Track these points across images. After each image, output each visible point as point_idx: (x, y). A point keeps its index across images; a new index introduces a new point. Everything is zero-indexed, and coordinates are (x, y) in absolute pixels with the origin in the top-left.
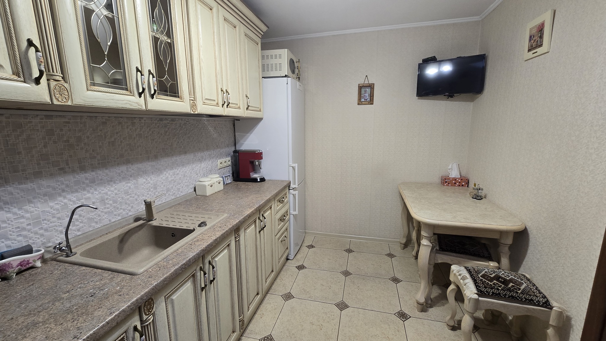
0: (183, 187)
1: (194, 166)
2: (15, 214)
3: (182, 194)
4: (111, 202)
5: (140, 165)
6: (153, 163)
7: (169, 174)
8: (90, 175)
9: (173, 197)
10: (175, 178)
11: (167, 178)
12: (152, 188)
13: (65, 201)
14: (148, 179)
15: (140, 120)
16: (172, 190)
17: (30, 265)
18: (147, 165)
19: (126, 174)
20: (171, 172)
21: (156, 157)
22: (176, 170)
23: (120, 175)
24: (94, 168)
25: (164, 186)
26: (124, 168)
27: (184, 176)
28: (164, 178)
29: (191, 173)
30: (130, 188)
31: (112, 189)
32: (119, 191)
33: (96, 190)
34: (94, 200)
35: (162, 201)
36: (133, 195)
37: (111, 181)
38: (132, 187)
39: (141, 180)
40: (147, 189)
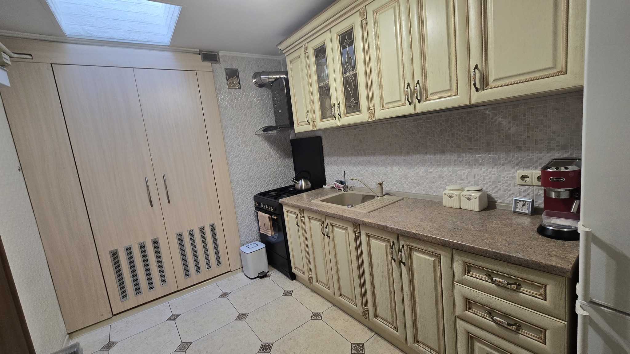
0: (437, 187)
1: (457, 168)
2: (346, 168)
3: (435, 194)
4: (377, 177)
5: (395, 158)
6: (406, 158)
7: (420, 170)
8: (367, 158)
9: (424, 193)
10: (427, 175)
11: (418, 173)
12: (403, 177)
13: (359, 169)
14: (400, 169)
15: (396, 124)
16: (423, 186)
17: (340, 188)
18: (400, 158)
19: (385, 162)
20: (423, 169)
21: (408, 153)
22: (429, 168)
23: (381, 162)
24: (369, 155)
25: (415, 179)
26: (383, 157)
27: (440, 176)
28: (415, 172)
29: (451, 175)
30: (387, 172)
31: (378, 169)
32: (381, 171)
33: (370, 167)
34: (369, 172)
35: (412, 191)
36: (389, 177)
37: (377, 164)
38: (388, 171)
39: (395, 169)
40: (399, 177)
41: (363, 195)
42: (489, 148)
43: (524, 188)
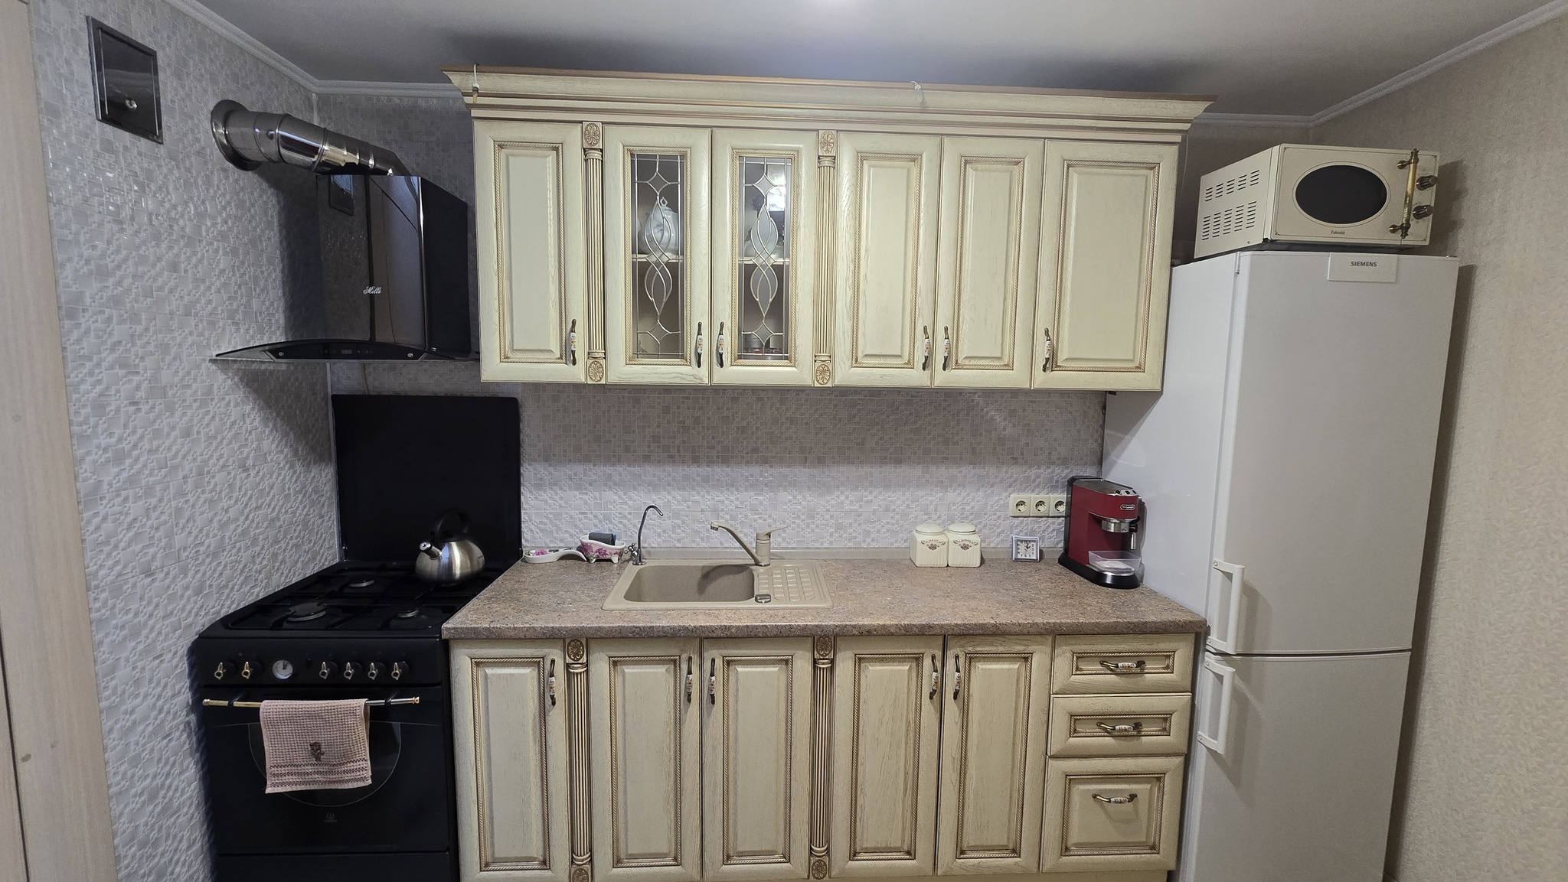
0: (878, 531)
1: (920, 493)
2: (620, 497)
3: (874, 544)
4: (727, 517)
5: (785, 470)
6: (814, 471)
7: (847, 498)
8: (704, 470)
9: (851, 545)
10: (861, 507)
11: (842, 503)
12: (803, 514)
13: (670, 497)
14: (798, 497)
15: (798, 395)
16: (851, 530)
17: (607, 557)
18: (801, 473)
19: (757, 480)
20: (853, 495)
21: (821, 461)
22: (866, 493)
23: (747, 480)
24: (710, 462)
25: (832, 517)
26: (755, 470)
27: (887, 510)
28: (833, 502)
29: (908, 506)
30: (761, 503)
31: (732, 498)
32: (742, 503)
33: (708, 493)
34: (703, 507)
35: (822, 544)
36: (766, 517)
37: (733, 486)
38: (764, 503)
39: (784, 496)
40: (793, 514)
41: (703, 567)
42: (975, 457)
43: (1017, 521)
